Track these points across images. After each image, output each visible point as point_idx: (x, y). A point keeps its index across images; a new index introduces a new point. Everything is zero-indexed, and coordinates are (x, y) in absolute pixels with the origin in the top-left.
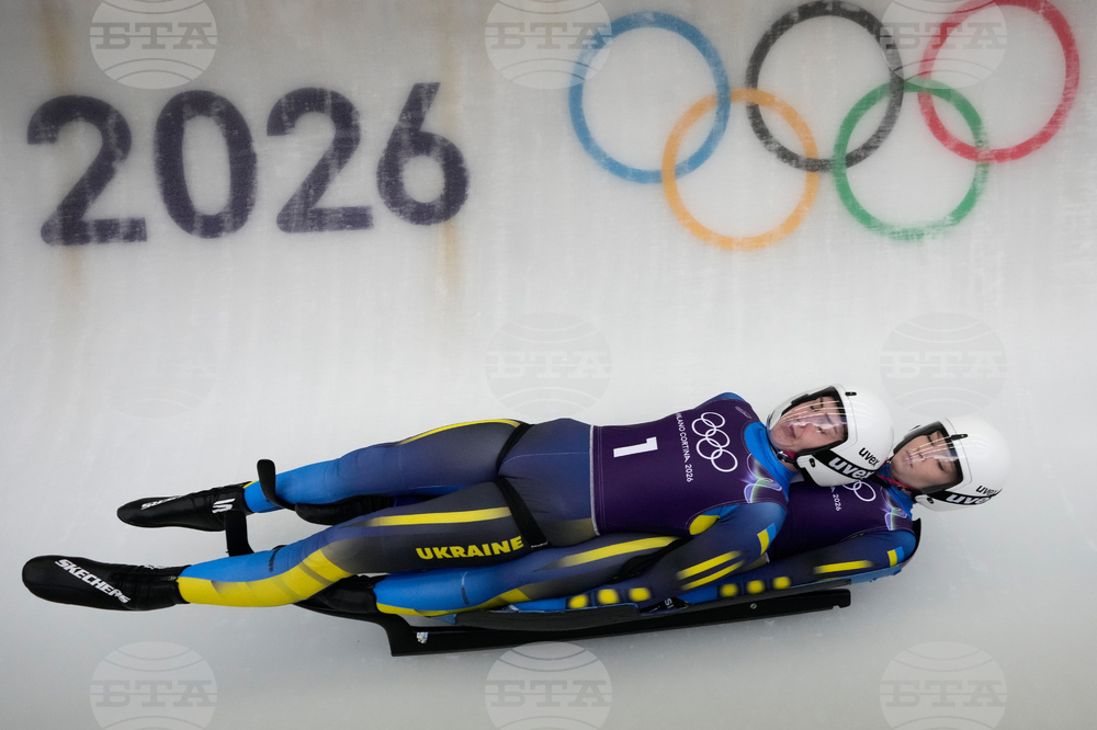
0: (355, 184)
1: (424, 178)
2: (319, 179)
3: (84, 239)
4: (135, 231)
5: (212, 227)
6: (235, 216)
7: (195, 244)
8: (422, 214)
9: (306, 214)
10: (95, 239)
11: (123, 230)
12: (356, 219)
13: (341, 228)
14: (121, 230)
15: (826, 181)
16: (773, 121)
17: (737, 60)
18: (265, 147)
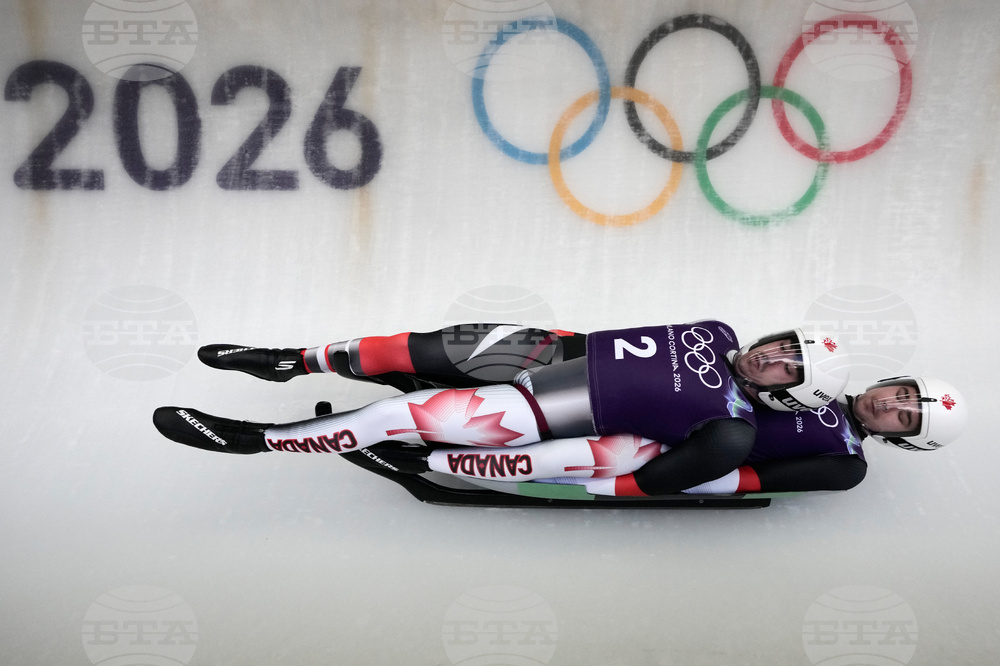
0: (285, 151)
2: (253, 144)
3: (51, 186)
4: (94, 181)
5: (160, 181)
6: (181, 172)
8: (341, 180)
9: (241, 174)
10: (60, 185)
11: (84, 179)
12: (284, 181)
13: (272, 188)
15: (689, 171)
16: (646, 116)
17: (618, 62)
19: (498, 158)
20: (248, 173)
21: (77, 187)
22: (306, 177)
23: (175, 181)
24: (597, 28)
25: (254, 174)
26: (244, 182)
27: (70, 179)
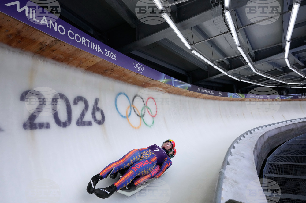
1: (98, 116)
2: (83, 115)
3: (36, 128)
4: (48, 126)
5: (64, 125)
7: (61, 129)
10: (38, 128)
11: (45, 125)
12: (90, 124)
13: (88, 125)
14: (45, 126)
18: (73, 107)
19: (121, 117)
20: (83, 122)
21: (43, 128)
22: (93, 122)
23: (68, 124)
24: (129, 95)
25: (84, 122)
26: (83, 124)
27: (41, 126)
